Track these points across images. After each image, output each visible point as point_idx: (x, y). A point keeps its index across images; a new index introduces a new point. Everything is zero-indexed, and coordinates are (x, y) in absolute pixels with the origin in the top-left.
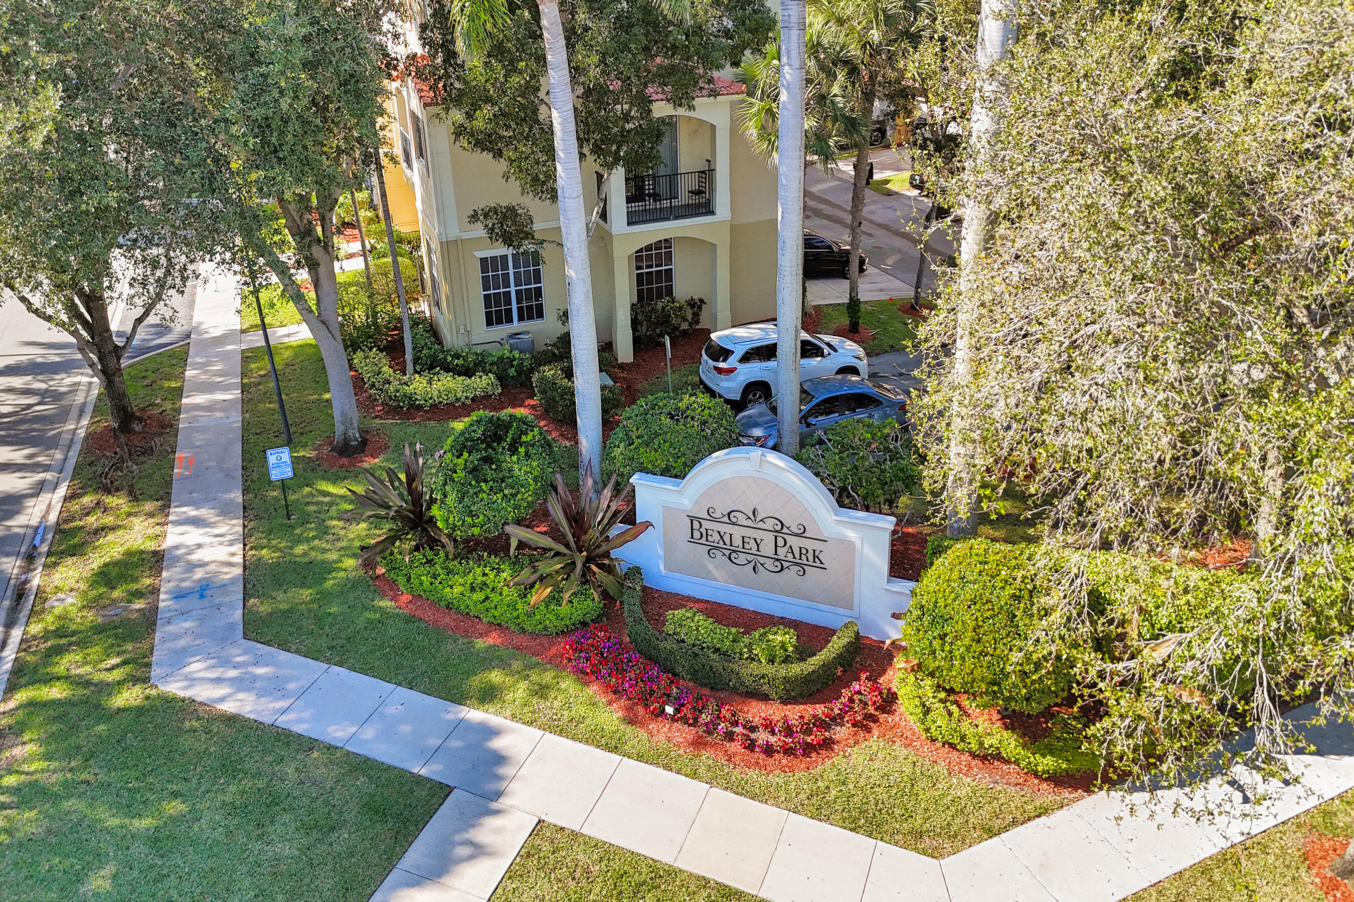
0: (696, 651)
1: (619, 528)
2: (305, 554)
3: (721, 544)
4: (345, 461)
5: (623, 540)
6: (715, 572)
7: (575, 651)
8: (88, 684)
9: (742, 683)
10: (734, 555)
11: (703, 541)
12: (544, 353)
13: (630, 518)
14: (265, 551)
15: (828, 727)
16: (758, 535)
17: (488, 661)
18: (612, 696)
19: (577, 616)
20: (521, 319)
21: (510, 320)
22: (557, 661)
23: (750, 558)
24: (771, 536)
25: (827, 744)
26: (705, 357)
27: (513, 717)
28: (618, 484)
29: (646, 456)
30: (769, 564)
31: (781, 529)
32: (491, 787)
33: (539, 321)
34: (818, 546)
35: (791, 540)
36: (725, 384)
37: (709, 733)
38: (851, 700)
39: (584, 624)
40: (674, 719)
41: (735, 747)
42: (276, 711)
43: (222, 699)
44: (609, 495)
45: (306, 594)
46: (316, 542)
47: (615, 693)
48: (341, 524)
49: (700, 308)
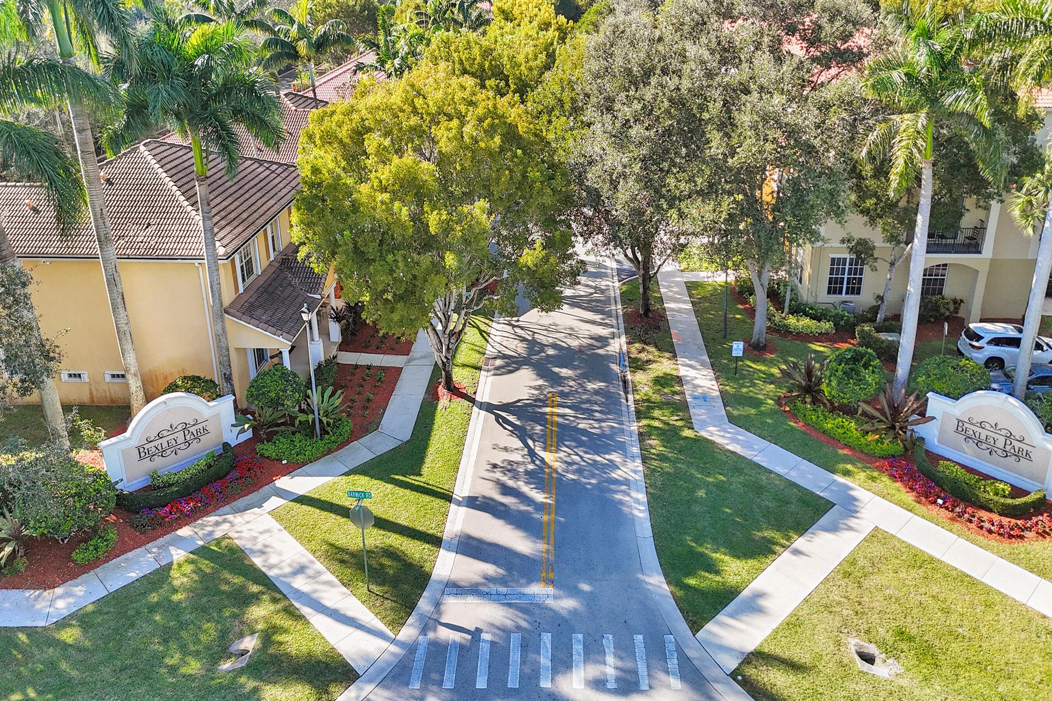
0: (955, 481)
1: (915, 417)
2: (747, 393)
3: (973, 437)
4: (756, 352)
5: (917, 423)
6: (966, 450)
7: (890, 466)
8: (668, 424)
9: (979, 501)
10: (979, 443)
11: (963, 433)
12: (862, 315)
13: (922, 414)
14: (728, 388)
15: (1023, 531)
16: (996, 436)
17: (845, 460)
18: (908, 490)
19: (892, 452)
20: (847, 293)
21: (840, 293)
22: (880, 469)
23: (989, 447)
24: (1003, 439)
25: (1022, 537)
26: (964, 336)
27: (860, 486)
28: (918, 395)
29: (937, 385)
30: (999, 452)
31: (1009, 436)
32: (852, 508)
33: (857, 296)
34: (1030, 449)
35: (1014, 443)
36: (975, 355)
37: (960, 517)
38: (1037, 523)
39: (893, 456)
40: (941, 506)
41: (973, 526)
42: (752, 455)
43: (727, 444)
44: (913, 399)
45: (753, 411)
46: (751, 389)
47: (910, 488)
48: (762, 383)
49: (959, 304)
